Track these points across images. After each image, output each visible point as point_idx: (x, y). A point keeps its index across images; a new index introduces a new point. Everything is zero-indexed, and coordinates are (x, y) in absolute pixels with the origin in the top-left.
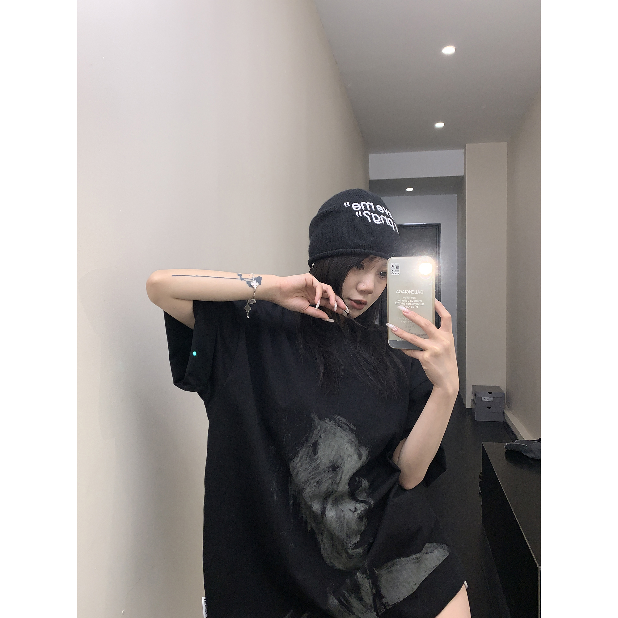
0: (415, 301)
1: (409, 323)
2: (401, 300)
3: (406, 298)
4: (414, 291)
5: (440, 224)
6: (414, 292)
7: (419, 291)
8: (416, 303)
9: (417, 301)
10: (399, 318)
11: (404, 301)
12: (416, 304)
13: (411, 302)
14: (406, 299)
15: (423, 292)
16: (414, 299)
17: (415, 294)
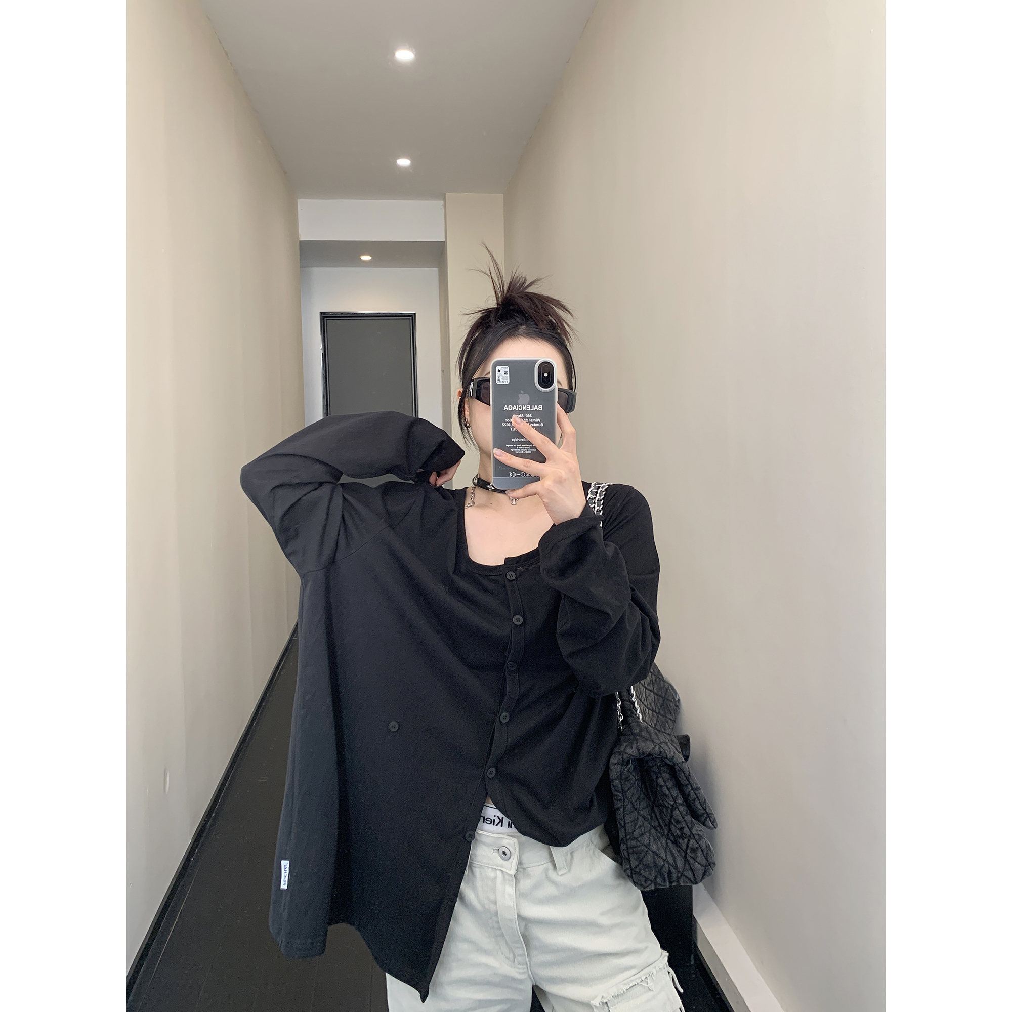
0: (531, 421)
5: (414, 315)
9: (533, 420)
16: (530, 418)
17: (530, 411)
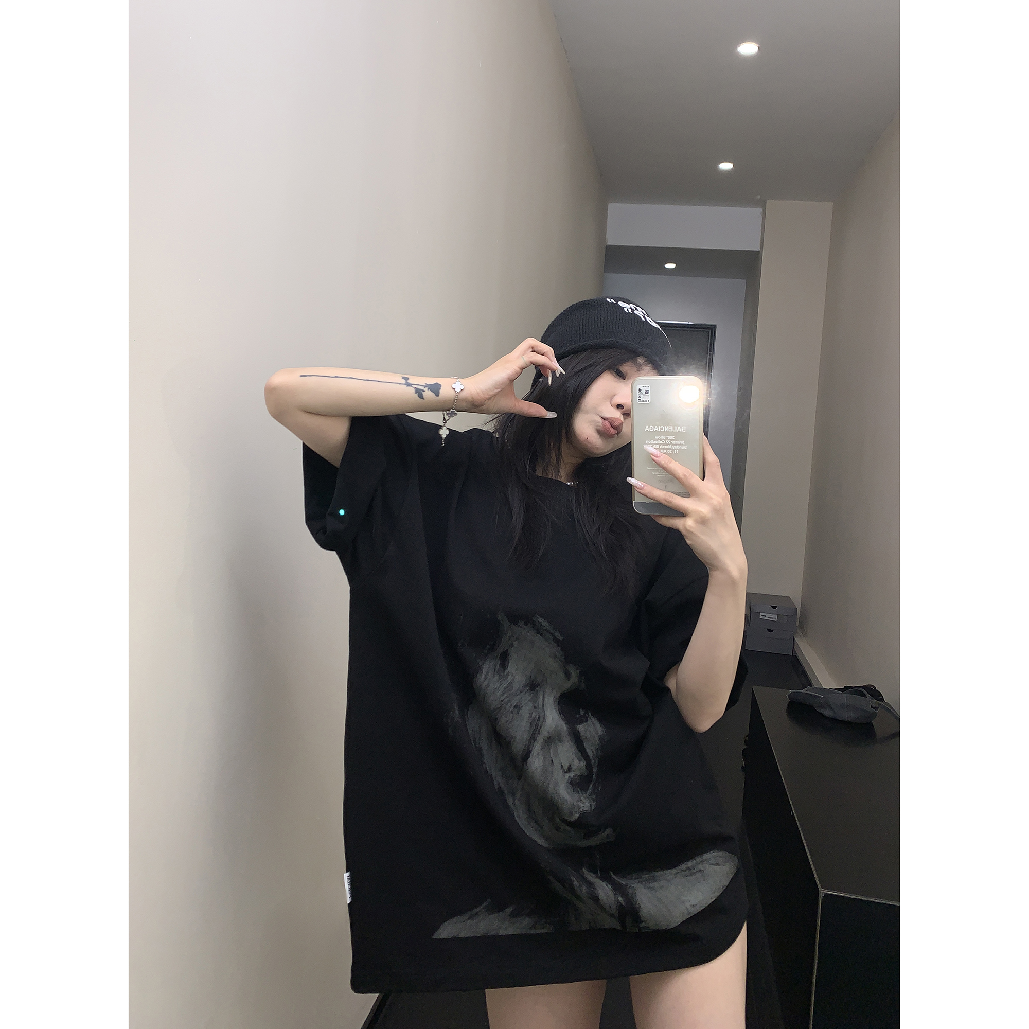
0: (673, 442)
1: (664, 476)
2: (652, 442)
3: (660, 438)
4: (672, 427)
5: (715, 326)
6: (672, 429)
7: (679, 427)
8: (676, 445)
9: (676, 442)
10: (649, 468)
11: (656, 442)
12: (675, 447)
13: (668, 445)
14: (661, 440)
15: (685, 429)
16: (672, 440)
17: (673, 432)
